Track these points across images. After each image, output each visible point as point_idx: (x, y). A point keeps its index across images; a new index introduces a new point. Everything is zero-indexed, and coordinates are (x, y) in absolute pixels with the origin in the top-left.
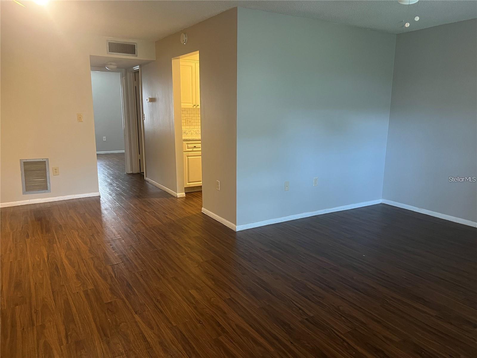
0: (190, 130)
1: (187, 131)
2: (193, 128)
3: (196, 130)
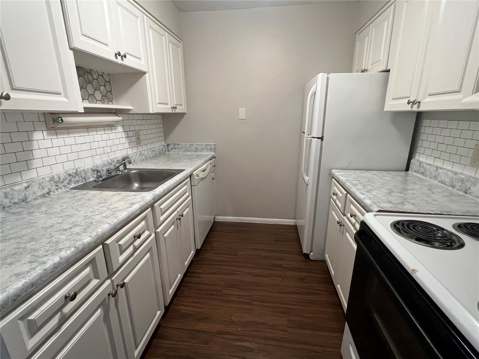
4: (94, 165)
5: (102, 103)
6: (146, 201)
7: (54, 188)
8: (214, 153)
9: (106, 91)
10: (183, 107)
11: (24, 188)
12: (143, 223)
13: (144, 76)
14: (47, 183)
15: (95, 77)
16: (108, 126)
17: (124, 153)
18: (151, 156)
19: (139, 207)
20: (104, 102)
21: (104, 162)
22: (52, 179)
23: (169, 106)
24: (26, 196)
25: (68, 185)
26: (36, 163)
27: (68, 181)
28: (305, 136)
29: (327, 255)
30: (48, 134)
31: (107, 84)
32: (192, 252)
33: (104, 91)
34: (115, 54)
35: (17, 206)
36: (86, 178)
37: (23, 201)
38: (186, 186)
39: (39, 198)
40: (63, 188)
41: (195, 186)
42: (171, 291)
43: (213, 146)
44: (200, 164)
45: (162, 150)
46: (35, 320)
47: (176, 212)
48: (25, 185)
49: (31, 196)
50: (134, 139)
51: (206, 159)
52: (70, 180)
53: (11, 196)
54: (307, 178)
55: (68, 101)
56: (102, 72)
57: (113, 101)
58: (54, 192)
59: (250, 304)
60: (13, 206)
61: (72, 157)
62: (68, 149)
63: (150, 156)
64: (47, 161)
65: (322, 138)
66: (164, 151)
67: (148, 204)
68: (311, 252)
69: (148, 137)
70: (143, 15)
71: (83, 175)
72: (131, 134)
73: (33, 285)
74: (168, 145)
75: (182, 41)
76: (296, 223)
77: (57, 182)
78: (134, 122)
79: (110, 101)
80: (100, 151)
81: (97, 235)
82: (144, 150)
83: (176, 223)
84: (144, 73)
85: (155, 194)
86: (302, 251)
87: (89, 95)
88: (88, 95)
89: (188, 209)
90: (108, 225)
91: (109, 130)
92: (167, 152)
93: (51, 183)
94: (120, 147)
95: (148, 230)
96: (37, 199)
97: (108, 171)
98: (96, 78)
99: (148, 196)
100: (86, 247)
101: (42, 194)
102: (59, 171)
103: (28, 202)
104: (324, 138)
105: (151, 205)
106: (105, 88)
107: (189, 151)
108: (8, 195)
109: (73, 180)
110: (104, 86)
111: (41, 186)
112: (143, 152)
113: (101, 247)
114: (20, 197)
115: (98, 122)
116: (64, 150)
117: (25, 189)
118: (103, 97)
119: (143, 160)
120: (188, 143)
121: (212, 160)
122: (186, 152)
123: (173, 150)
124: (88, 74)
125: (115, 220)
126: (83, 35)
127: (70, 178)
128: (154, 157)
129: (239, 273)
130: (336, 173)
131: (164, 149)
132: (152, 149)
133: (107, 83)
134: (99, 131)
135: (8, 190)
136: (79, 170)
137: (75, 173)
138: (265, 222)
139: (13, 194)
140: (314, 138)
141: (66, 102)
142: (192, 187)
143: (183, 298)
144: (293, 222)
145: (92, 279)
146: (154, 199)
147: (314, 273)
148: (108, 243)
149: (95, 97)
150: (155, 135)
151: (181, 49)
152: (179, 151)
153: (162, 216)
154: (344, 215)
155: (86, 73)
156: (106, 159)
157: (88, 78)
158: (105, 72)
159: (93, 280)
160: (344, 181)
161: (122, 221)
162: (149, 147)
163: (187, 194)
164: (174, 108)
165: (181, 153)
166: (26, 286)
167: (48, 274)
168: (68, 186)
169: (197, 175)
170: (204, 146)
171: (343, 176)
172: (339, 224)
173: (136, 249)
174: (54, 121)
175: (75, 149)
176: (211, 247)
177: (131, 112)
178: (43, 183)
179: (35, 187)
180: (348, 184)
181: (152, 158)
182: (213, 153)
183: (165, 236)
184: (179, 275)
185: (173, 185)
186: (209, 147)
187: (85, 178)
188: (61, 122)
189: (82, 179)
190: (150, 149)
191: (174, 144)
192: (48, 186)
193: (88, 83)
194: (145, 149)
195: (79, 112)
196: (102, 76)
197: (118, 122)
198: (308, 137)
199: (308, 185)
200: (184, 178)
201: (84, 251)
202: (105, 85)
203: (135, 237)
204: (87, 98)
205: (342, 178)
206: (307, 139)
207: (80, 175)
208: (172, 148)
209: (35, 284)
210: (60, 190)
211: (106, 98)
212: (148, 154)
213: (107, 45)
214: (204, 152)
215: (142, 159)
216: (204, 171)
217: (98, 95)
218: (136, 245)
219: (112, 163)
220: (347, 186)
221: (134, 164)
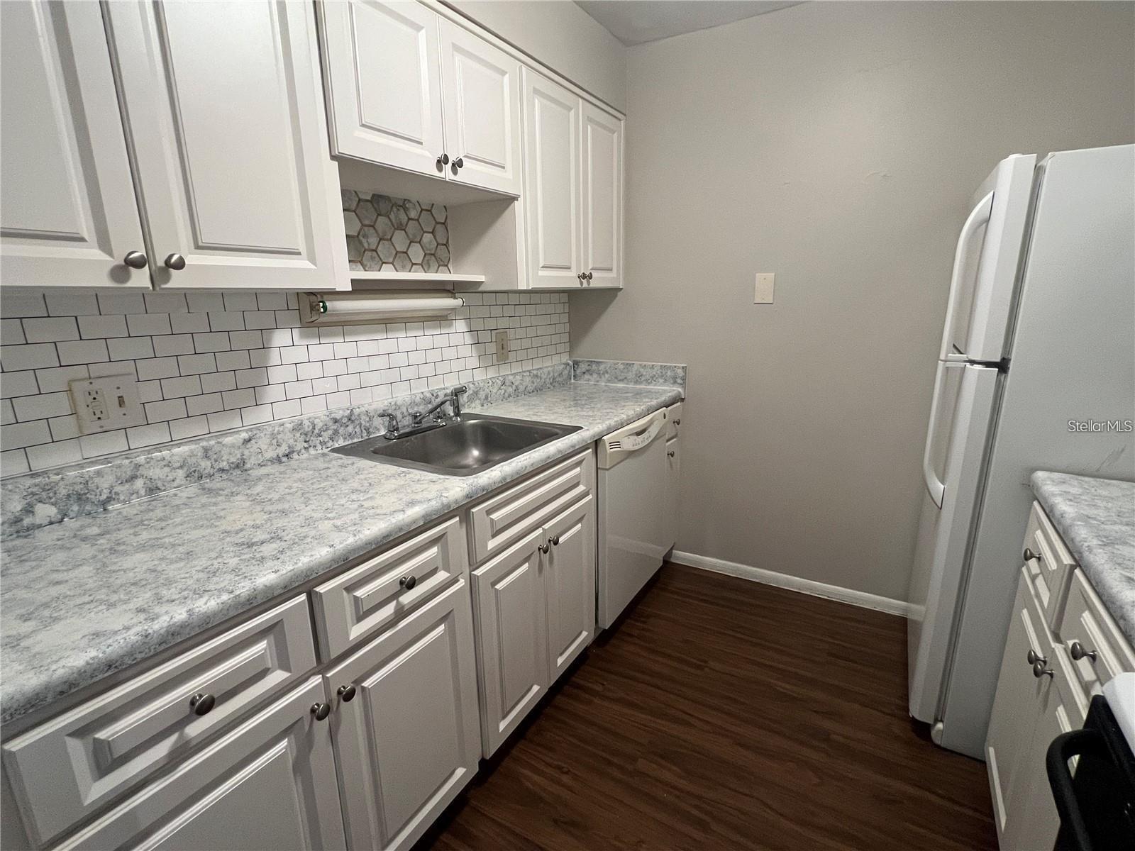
0: (138, 466)
1: (105, 483)
2: (158, 447)
3: (192, 455)
4: (390, 403)
5: (424, 270)
6: (445, 501)
7: (300, 445)
8: (680, 390)
9: (435, 243)
10: (613, 274)
11: (242, 441)
12: (434, 550)
13: (512, 205)
14: (289, 435)
15: (413, 214)
16: (434, 319)
17: (463, 380)
18: (530, 388)
19: (423, 512)
20: (429, 266)
21: (413, 397)
22: (298, 427)
23: (573, 273)
24: (244, 457)
25: (331, 441)
26: (274, 393)
27: (330, 432)
28: (942, 356)
29: (991, 750)
30: (302, 336)
31: (440, 228)
32: (585, 634)
33: (430, 242)
34: (436, 161)
35: (224, 476)
36: (371, 430)
37: (238, 466)
38: (578, 469)
39: (269, 463)
40: (319, 447)
41: (607, 472)
42: (505, 725)
43: (680, 372)
44: (628, 416)
45: (560, 375)
46: (109, 742)
47: (540, 531)
48: (245, 435)
49: (253, 458)
50: (492, 348)
51: (654, 403)
52: (336, 432)
53: (215, 456)
54: (943, 486)
55: (314, 267)
56: (429, 204)
57: (449, 266)
58: (299, 453)
59: (702, 826)
60: (217, 475)
61: (346, 383)
62: (339, 367)
63: (527, 387)
64: (295, 390)
65: (1002, 366)
66: (565, 377)
67: (450, 507)
68: (936, 721)
69: (527, 343)
70: (520, 68)
71: (363, 423)
72: (485, 336)
73: (110, 666)
74: (576, 363)
75: (625, 115)
76: (906, 610)
77: (309, 434)
78: (496, 311)
79: (442, 265)
80: (408, 373)
81: (293, 570)
82: (514, 375)
83: (535, 558)
84: (511, 199)
85: (475, 483)
86: (907, 710)
87: (397, 253)
88: (394, 253)
89: (580, 525)
90: (329, 549)
91: (434, 327)
92: (572, 381)
93: (294, 436)
94: (456, 365)
95: (447, 569)
96: (264, 465)
97: (416, 417)
98: (416, 218)
99: (455, 488)
100: (258, 597)
101: (275, 456)
102: (316, 411)
103: (246, 470)
104: (1012, 365)
105: (463, 510)
106: (435, 237)
107: (622, 380)
108: (209, 452)
109: (341, 430)
110: (432, 233)
111: (275, 439)
112: (511, 377)
113: (303, 597)
114: (233, 460)
115: (407, 311)
116: (331, 368)
117: (243, 443)
118: (427, 257)
119: (510, 396)
120: (621, 362)
121: (669, 408)
122: (615, 383)
123: (587, 376)
124: (398, 210)
125: (351, 540)
126: (363, 125)
127: (335, 427)
128: (538, 391)
129: (692, 720)
130: (1047, 483)
131: (566, 372)
132: (535, 372)
133: (438, 226)
134: (412, 329)
135: (212, 442)
136: (356, 412)
137: (346, 417)
138: (808, 589)
139: (220, 451)
140: (973, 362)
141: (310, 270)
142: (599, 471)
143: (539, 749)
144: (896, 608)
145: (271, 670)
146: (471, 497)
147: (938, 795)
148: (321, 592)
149: (409, 257)
150: (547, 340)
151: (619, 137)
152: (598, 379)
153: (495, 539)
154: (1058, 639)
155: (395, 209)
156: (421, 389)
157: (396, 217)
158: (435, 203)
159: (273, 672)
160: (1067, 521)
161: (366, 544)
162: (528, 366)
163: (581, 488)
164: (584, 276)
165: (603, 384)
166: (94, 666)
167: (152, 648)
168: (330, 443)
169: (616, 444)
170: (657, 371)
171: (1073, 499)
172: (1032, 666)
173: (401, 613)
174: (313, 308)
175: (354, 366)
176: (643, 629)
177: (482, 288)
178: (279, 433)
179: (263, 442)
180: (1082, 533)
181: (533, 392)
182: (677, 389)
183: (499, 586)
184: (536, 688)
185: (532, 464)
186: (669, 373)
187: (367, 430)
188: (322, 310)
189: (362, 431)
190: (529, 371)
191: (588, 361)
192: (288, 439)
193: (395, 229)
194: (514, 372)
195: (337, 290)
196: (430, 211)
197: (453, 309)
198: (949, 358)
199: (941, 509)
200: (572, 450)
201: (252, 603)
202: (433, 230)
203: (401, 583)
204: (391, 260)
205: (1064, 508)
206: (948, 364)
207: (357, 422)
208: (584, 370)
209: (117, 664)
210: (312, 451)
211: (436, 258)
212: (521, 384)
213: (421, 143)
214: (655, 385)
215: (506, 394)
216: (639, 434)
217: (416, 253)
218: (406, 602)
219: (433, 400)
220: (1078, 539)
221: (485, 405)
